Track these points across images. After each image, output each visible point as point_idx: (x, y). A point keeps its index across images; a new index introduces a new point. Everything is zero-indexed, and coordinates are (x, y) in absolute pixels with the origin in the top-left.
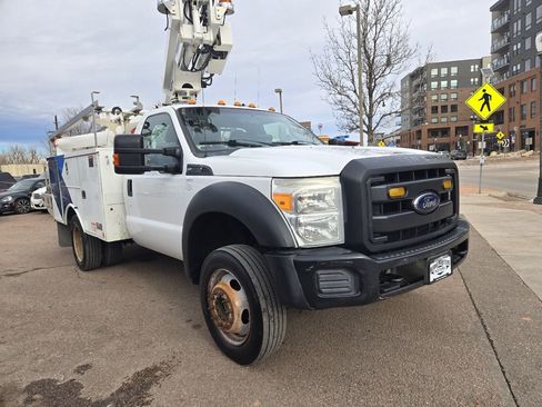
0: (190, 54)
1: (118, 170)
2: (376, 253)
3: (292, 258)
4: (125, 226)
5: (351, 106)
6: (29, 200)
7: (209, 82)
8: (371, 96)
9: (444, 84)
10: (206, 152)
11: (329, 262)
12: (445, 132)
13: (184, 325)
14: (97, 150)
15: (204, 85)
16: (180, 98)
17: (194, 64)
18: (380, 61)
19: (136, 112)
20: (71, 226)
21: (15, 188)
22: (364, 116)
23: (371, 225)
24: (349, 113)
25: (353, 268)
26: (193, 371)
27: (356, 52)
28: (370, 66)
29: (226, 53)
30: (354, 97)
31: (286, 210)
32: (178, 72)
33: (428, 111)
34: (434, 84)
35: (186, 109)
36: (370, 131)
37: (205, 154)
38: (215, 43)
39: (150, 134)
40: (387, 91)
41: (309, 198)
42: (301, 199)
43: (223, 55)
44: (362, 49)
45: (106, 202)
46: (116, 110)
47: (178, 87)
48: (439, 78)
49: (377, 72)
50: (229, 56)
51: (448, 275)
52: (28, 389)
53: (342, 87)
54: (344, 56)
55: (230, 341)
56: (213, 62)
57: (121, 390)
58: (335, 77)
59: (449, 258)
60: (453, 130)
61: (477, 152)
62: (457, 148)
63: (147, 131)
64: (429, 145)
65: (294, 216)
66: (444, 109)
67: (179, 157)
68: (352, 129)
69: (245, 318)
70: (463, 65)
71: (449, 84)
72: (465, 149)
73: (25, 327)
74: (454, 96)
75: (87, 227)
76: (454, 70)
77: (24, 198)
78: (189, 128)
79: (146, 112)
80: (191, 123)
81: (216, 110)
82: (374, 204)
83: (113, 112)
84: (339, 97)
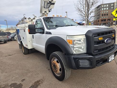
0: (46, 4)
1: (30, 33)
2: (95, 55)
3: (72, 57)
4: (32, 45)
5: (83, 15)
6: (14, 38)
7: (50, 11)
8: (88, 12)
9: (105, 9)
10: (50, 28)
11: (82, 58)
12: (105, 20)
13: (46, 69)
14: (25, 28)
15: (49, 11)
16: (44, 15)
17: (47, 7)
18: (91, 4)
19: (34, 19)
20: (21, 45)
21: (11, 35)
22: (87, 17)
23: (94, 48)
24: (83, 17)
25: (89, 59)
26: (48, 82)
27: (85, 2)
28: (88, 5)
29: (55, 3)
30: (84, 13)
31: (71, 44)
32: (43, 9)
33: (101, 15)
34: (103, 9)
35: (45, 17)
36: (88, 21)
37: (50, 29)
38: (52, 1)
39: (37, 24)
40: (92, 11)
41: (77, 41)
42: (74, 41)
43: (54, 4)
44: (86, 1)
45: (28, 40)
46: (29, 18)
47: (43, 12)
48: (104, 8)
49: (90, 7)
50: (55, 4)
51: (113, 60)
52: (11, 85)
53: (81, 11)
54: (82, 3)
55: (57, 75)
56: (51, 6)
57: (31, 87)
58: (80, 8)
59: (114, 55)
60: (107, 20)
61: (113, 25)
62: (108, 24)
63: (37, 23)
64: (101, 24)
65: (73, 46)
66: (105, 15)
67: (44, 30)
68: (84, 20)
69: (60, 70)
70: (110, 4)
71: (106, 9)
72: (110, 24)
73: (11, 69)
74: (107, 12)
75: (24, 45)
76: (107, 5)
77: (13, 38)
78: (46, 22)
79: (36, 19)
80: (46, 21)
81: (52, 18)
82: (95, 42)
83: (29, 19)
84: (81, 13)
